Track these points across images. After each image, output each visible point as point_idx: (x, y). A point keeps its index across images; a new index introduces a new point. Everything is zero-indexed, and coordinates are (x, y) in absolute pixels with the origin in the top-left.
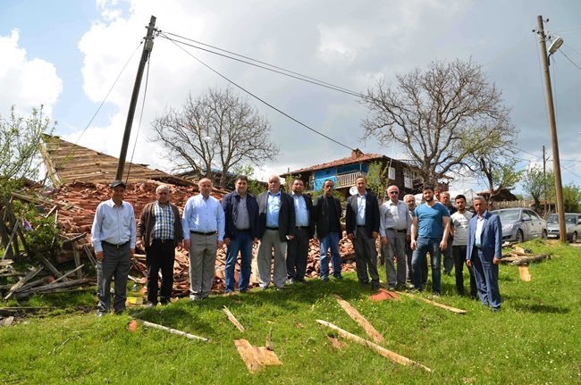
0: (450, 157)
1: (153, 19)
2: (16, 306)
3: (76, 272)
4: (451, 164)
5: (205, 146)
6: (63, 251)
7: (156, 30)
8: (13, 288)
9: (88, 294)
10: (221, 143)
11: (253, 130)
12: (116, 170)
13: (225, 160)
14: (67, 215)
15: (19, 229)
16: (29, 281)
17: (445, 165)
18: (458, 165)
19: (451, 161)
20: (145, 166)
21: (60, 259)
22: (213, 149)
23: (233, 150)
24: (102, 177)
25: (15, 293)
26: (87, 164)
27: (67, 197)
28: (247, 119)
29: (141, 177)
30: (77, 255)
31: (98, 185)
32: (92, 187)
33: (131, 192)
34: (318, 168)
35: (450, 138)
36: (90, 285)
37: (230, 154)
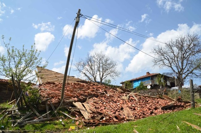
0: (188, 71)
1: (80, 10)
2: (19, 129)
3: (47, 114)
4: (188, 74)
5: (93, 72)
6: (41, 105)
7: (80, 14)
8: (18, 121)
9: (52, 124)
10: (99, 71)
11: (111, 66)
12: (63, 78)
13: (101, 77)
14: (44, 92)
15: (23, 95)
16: (26, 118)
17: (186, 74)
18: (192, 74)
19: (189, 72)
20: (74, 77)
21: (40, 109)
22: (96, 73)
23: (104, 73)
24: (58, 81)
25: (19, 123)
26: (52, 76)
27: (44, 87)
28: (109, 62)
29: (72, 81)
30: (47, 107)
31: (56, 83)
32: (54, 84)
33: (69, 86)
34: (134, 79)
35: (187, 64)
36: (53, 121)
37: (103, 75)
